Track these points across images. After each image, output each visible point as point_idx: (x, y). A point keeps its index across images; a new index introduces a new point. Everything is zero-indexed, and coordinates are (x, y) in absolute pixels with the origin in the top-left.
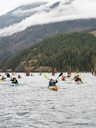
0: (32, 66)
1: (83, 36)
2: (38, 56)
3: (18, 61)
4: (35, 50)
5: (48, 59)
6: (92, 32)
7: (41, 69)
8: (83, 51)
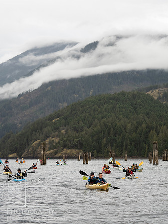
3: (27, 140)
5: (78, 137)
7: (66, 154)
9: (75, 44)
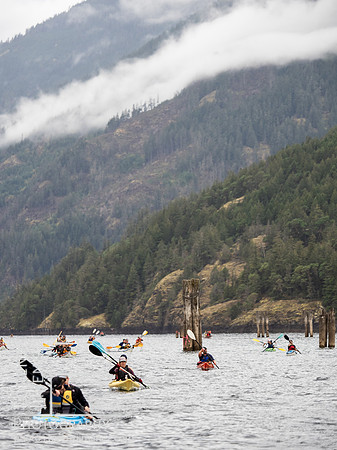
0: (215, 299)
2: (246, 241)
3: (140, 273)
4: (232, 207)
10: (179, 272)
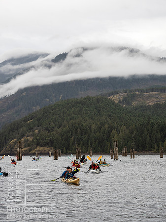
1: (98, 102)
5: (49, 136)
6: (111, 97)
8: (99, 124)
9: (47, 55)
10: (16, 139)
